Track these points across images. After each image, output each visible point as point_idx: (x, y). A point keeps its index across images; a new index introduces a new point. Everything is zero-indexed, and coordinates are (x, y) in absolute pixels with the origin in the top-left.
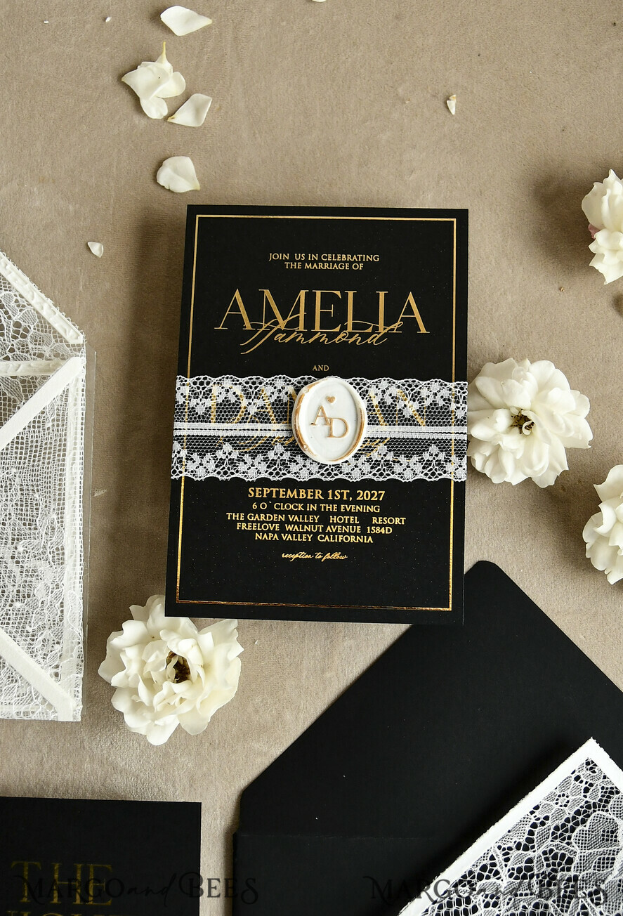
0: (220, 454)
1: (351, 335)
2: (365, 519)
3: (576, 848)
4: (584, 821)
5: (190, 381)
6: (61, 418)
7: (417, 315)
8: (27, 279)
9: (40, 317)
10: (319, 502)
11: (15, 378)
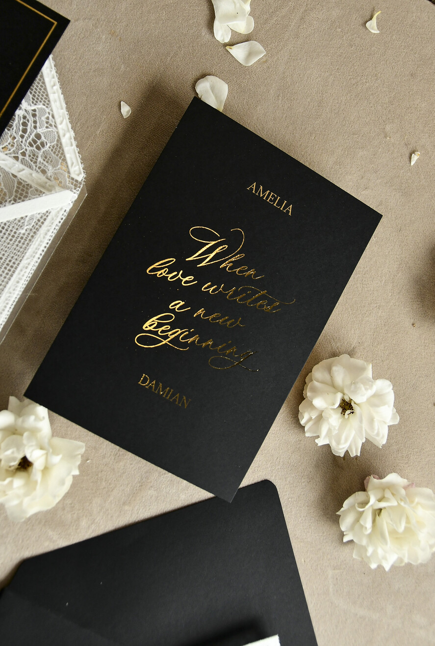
8: (64, 105)
9: (59, 140)
11: (15, 176)
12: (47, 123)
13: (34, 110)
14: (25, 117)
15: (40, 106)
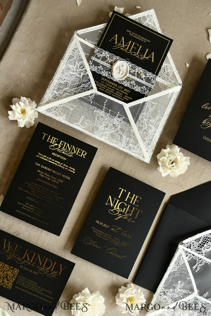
6: (171, 97)
8: (174, 63)
9: (174, 73)
11: (163, 84)
12: (170, 69)
13: (166, 65)
14: (164, 68)
15: (168, 64)
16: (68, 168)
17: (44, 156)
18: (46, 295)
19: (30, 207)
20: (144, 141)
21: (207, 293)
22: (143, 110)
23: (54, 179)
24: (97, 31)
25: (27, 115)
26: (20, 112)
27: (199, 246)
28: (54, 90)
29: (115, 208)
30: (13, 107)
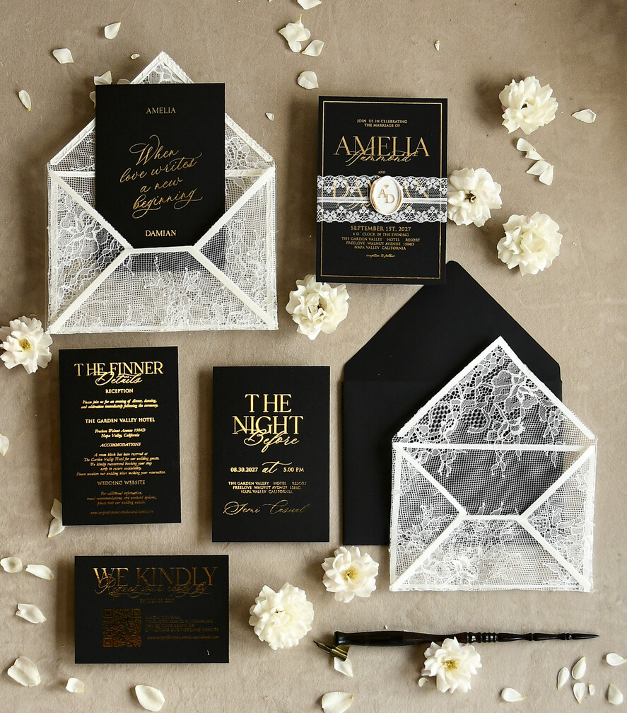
0: (338, 211)
1: (395, 157)
2: (402, 240)
3: (493, 385)
4: (496, 374)
5: (323, 178)
6: (265, 195)
7: (425, 148)
8: (244, 131)
9: (250, 148)
10: (382, 232)
11: (240, 177)
12: (240, 144)
13: (232, 141)
14: (229, 148)
15: (233, 138)
16: (144, 404)
17: (95, 402)
18: (204, 630)
19: (111, 496)
20: (252, 295)
21: (484, 504)
22: (226, 242)
23: (128, 433)
24: (84, 142)
25: (34, 346)
26: (21, 349)
27: (432, 430)
28: (60, 285)
29: (252, 433)
30: (5, 345)
